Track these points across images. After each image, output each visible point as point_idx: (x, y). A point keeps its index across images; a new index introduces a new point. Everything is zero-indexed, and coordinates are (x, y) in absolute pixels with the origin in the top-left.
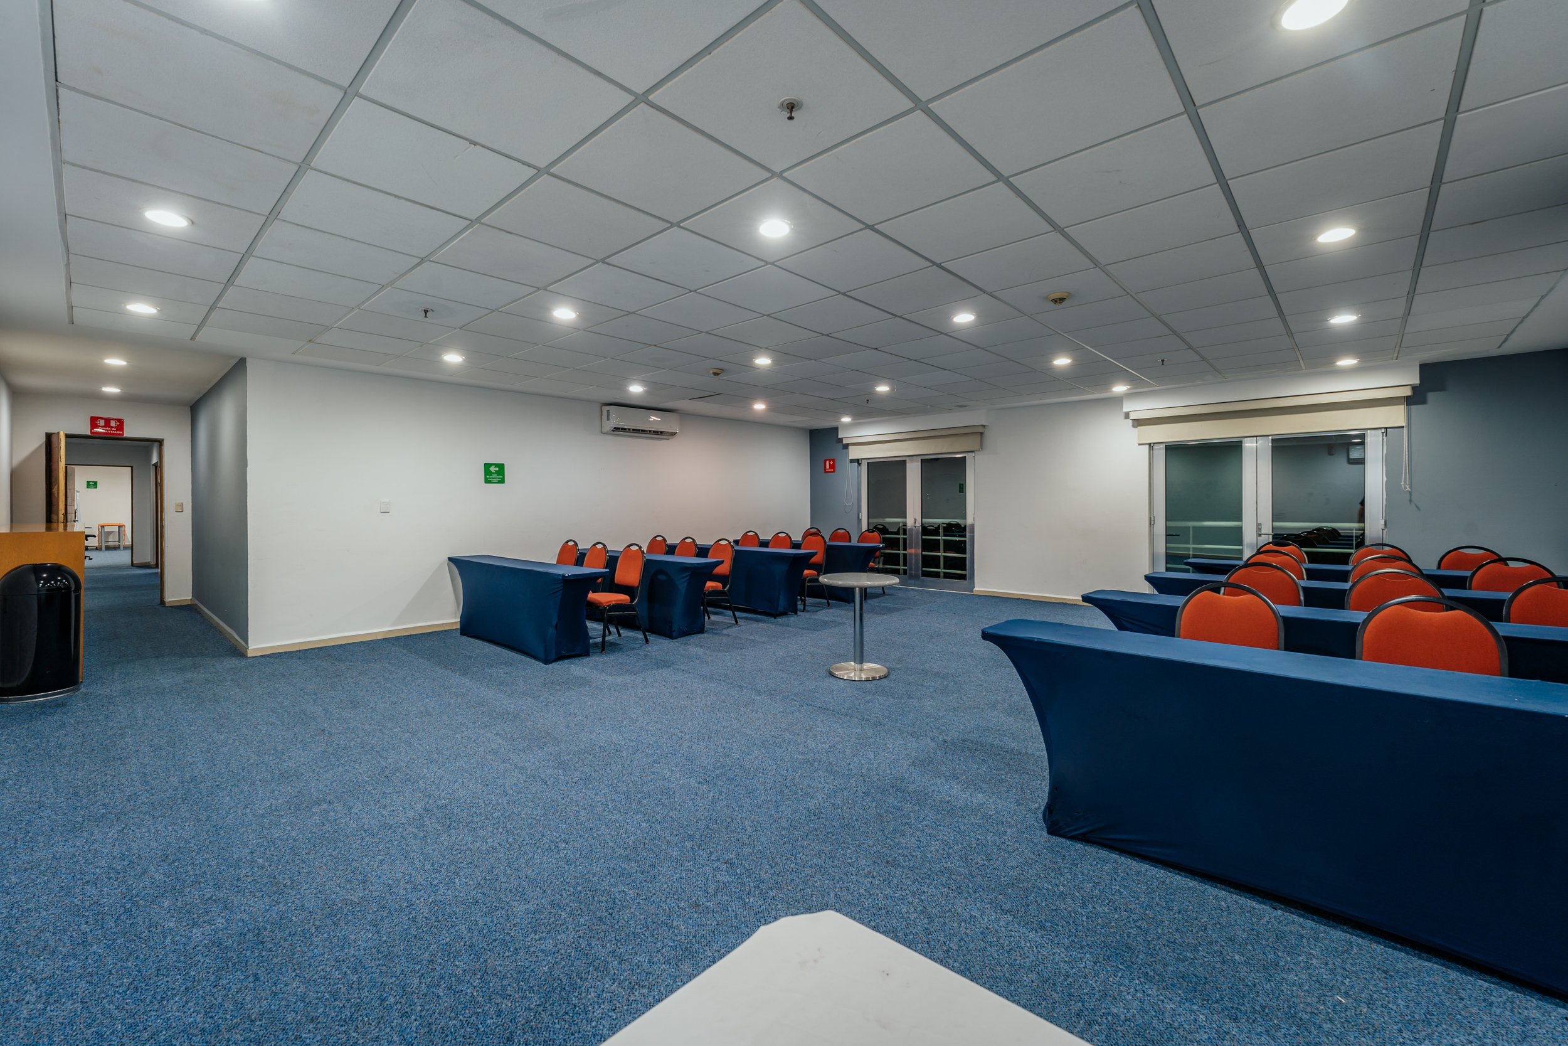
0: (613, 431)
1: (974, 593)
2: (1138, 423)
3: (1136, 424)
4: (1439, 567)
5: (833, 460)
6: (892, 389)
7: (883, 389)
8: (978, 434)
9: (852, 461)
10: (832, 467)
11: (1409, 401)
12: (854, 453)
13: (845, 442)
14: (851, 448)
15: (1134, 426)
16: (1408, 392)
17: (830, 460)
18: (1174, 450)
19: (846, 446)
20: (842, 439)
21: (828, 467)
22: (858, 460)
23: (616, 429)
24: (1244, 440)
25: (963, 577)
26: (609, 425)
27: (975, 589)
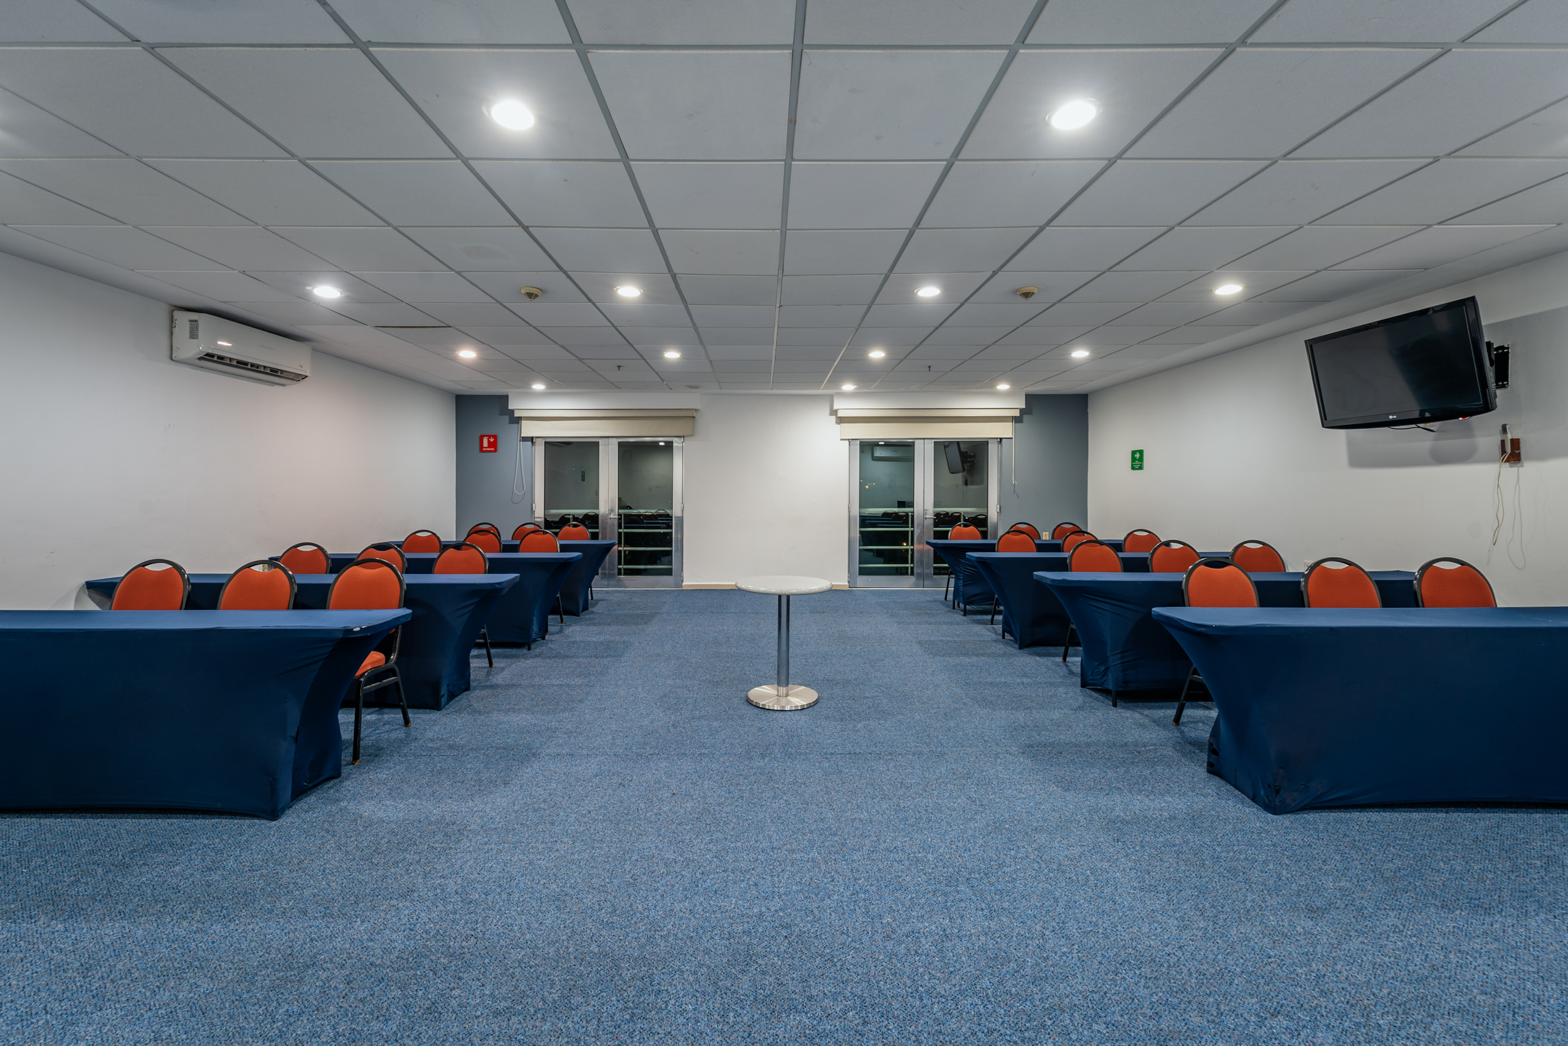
0: (201, 359)
1: (684, 588)
2: (841, 420)
3: (839, 420)
4: (1053, 538)
5: (495, 437)
6: (684, 357)
7: (672, 355)
8: (688, 418)
9: (525, 439)
10: (493, 445)
11: (1016, 420)
12: (528, 429)
13: (517, 414)
14: (523, 422)
15: (837, 423)
16: (1017, 413)
17: (489, 437)
18: (867, 447)
19: (518, 420)
20: (513, 411)
21: (485, 444)
22: (532, 438)
23: (209, 357)
24: (917, 442)
25: (669, 572)
26: (192, 349)
27: (684, 584)
